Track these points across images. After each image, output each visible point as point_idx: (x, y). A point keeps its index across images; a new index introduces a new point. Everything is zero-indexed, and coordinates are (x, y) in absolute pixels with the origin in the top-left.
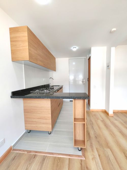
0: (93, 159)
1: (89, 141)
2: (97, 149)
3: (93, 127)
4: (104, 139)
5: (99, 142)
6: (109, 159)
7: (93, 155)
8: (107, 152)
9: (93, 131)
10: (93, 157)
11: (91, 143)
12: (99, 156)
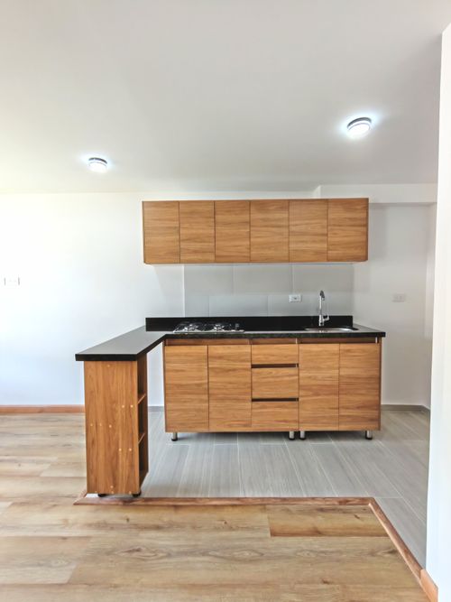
0: (66, 521)
1: (125, 522)
2: (88, 538)
3: (204, 554)
4: (116, 582)
5: (108, 553)
6: (40, 565)
7: (73, 524)
8: (61, 566)
9: (175, 550)
10: (70, 522)
11: (112, 527)
12: (64, 538)
